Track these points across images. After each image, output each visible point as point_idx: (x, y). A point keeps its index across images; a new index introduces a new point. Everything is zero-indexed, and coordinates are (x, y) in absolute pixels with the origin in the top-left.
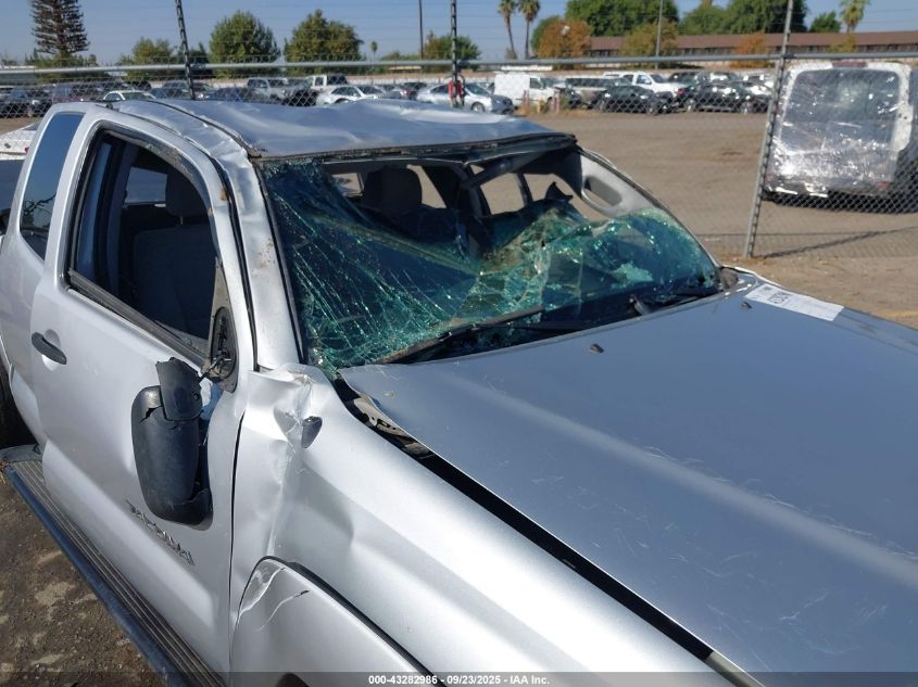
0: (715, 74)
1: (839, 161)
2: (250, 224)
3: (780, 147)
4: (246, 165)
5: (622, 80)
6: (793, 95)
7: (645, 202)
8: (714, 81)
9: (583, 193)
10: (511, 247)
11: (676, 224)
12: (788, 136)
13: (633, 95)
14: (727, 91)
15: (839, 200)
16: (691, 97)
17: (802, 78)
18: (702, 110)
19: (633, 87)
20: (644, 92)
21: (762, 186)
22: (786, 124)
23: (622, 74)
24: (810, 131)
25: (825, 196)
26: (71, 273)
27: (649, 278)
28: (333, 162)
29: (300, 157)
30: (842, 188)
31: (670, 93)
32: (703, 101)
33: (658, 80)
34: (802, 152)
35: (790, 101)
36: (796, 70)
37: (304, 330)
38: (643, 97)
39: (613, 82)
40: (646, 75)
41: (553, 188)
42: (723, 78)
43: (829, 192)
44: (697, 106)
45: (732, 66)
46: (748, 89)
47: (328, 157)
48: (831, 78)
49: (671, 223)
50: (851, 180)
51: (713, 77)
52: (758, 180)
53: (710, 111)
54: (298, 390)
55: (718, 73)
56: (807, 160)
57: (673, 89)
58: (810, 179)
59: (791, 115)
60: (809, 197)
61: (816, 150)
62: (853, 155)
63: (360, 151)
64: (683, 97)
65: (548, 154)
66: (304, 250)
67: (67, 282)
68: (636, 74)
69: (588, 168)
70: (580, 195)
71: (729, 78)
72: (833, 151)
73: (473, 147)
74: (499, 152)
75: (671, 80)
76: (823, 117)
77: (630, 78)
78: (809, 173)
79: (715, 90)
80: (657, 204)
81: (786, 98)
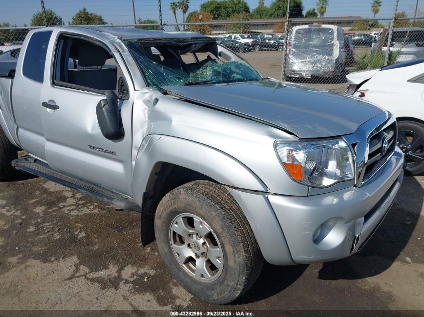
0: (267, 34)
1: (314, 63)
2: (125, 55)
3: (292, 59)
4: (119, 41)
5: (228, 38)
6: (295, 38)
7: (239, 59)
8: (267, 38)
9: (219, 57)
10: (198, 72)
11: (249, 65)
12: (294, 54)
13: (233, 44)
14: (272, 42)
15: (316, 79)
16: (258, 45)
17: (298, 32)
18: (262, 50)
19: (232, 41)
20: (237, 43)
21: (284, 75)
22: (294, 50)
23: (227, 35)
24: (303, 52)
25: (310, 77)
26: (55, 81)
27: (242, 78)
28: (143, 41)
29: (133, 39)
30: (316, 74)
31: (248, 43)
32: (262, 46)
33: (243, 38)
34: (300, 61)
35: (294, 41)
36: (295, 29)
37: (147, 81)
38: (237, 45)
39: (224, 39)
40: (238, 36)
41: (209, 56)
42: (270, 36)
43: (311, 76)
44: (260, 48)
45: (274, 32)
46: (281, 41)
47: (141, 40)
48: (308, 31)
49: (248, 65)
50: (319, 71)
51: (266, 36)
52: (282, 73)
53: (265, 50)
54: (149, 94)
55: (268, 34)
56: (303, 64)
57: (249, 41)
58: (304, 71)
59: (295, 46)
60: (304, 78)
61: (305, 60)
62: (319, 61)
63: (150, 38)
64: (254, 45)
65: (207, 44)
66: (141, 62)
67: (54, 84)
68: (233, 35)
69: (220, 49)
70: (218, 58)
71: (273, 36)
72: (311, 60)
73: (184, 39)
74: (191, 41)
75: (248, 37)
76: (306, 47)
77: (231, 37)
78: (304, 69)
79: (267, 41)
80: (243, 59)
81: (293, 39)
